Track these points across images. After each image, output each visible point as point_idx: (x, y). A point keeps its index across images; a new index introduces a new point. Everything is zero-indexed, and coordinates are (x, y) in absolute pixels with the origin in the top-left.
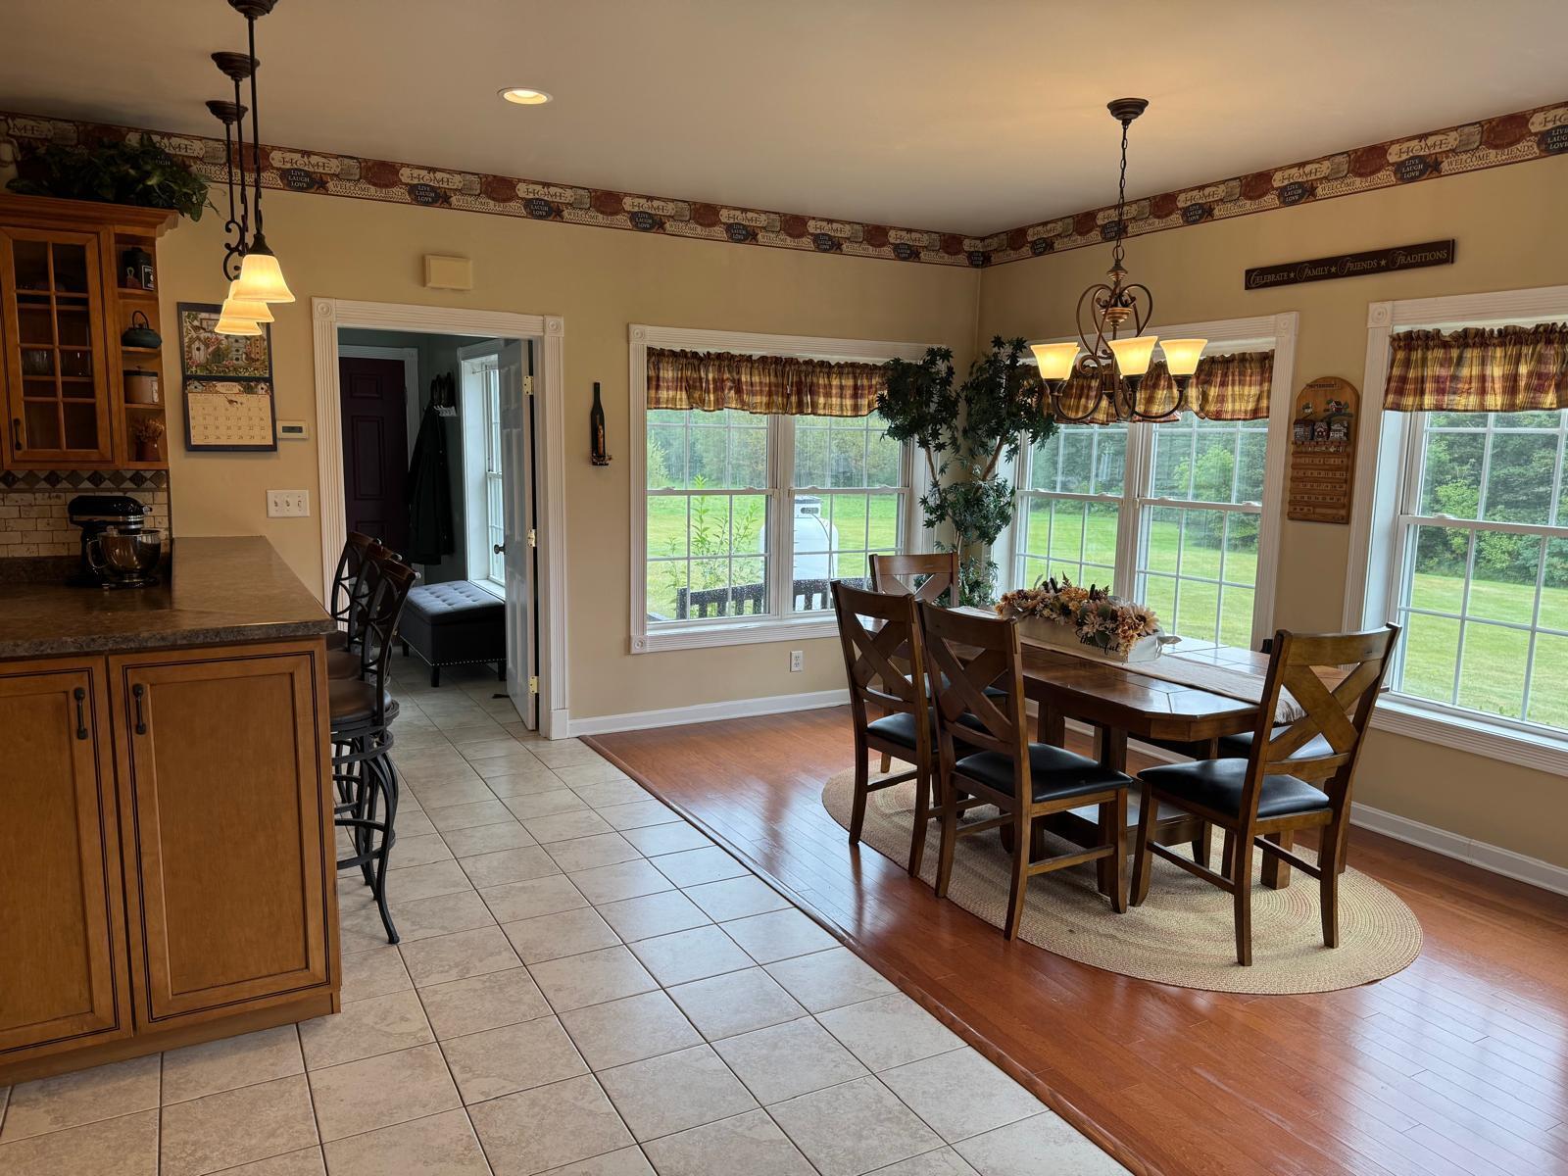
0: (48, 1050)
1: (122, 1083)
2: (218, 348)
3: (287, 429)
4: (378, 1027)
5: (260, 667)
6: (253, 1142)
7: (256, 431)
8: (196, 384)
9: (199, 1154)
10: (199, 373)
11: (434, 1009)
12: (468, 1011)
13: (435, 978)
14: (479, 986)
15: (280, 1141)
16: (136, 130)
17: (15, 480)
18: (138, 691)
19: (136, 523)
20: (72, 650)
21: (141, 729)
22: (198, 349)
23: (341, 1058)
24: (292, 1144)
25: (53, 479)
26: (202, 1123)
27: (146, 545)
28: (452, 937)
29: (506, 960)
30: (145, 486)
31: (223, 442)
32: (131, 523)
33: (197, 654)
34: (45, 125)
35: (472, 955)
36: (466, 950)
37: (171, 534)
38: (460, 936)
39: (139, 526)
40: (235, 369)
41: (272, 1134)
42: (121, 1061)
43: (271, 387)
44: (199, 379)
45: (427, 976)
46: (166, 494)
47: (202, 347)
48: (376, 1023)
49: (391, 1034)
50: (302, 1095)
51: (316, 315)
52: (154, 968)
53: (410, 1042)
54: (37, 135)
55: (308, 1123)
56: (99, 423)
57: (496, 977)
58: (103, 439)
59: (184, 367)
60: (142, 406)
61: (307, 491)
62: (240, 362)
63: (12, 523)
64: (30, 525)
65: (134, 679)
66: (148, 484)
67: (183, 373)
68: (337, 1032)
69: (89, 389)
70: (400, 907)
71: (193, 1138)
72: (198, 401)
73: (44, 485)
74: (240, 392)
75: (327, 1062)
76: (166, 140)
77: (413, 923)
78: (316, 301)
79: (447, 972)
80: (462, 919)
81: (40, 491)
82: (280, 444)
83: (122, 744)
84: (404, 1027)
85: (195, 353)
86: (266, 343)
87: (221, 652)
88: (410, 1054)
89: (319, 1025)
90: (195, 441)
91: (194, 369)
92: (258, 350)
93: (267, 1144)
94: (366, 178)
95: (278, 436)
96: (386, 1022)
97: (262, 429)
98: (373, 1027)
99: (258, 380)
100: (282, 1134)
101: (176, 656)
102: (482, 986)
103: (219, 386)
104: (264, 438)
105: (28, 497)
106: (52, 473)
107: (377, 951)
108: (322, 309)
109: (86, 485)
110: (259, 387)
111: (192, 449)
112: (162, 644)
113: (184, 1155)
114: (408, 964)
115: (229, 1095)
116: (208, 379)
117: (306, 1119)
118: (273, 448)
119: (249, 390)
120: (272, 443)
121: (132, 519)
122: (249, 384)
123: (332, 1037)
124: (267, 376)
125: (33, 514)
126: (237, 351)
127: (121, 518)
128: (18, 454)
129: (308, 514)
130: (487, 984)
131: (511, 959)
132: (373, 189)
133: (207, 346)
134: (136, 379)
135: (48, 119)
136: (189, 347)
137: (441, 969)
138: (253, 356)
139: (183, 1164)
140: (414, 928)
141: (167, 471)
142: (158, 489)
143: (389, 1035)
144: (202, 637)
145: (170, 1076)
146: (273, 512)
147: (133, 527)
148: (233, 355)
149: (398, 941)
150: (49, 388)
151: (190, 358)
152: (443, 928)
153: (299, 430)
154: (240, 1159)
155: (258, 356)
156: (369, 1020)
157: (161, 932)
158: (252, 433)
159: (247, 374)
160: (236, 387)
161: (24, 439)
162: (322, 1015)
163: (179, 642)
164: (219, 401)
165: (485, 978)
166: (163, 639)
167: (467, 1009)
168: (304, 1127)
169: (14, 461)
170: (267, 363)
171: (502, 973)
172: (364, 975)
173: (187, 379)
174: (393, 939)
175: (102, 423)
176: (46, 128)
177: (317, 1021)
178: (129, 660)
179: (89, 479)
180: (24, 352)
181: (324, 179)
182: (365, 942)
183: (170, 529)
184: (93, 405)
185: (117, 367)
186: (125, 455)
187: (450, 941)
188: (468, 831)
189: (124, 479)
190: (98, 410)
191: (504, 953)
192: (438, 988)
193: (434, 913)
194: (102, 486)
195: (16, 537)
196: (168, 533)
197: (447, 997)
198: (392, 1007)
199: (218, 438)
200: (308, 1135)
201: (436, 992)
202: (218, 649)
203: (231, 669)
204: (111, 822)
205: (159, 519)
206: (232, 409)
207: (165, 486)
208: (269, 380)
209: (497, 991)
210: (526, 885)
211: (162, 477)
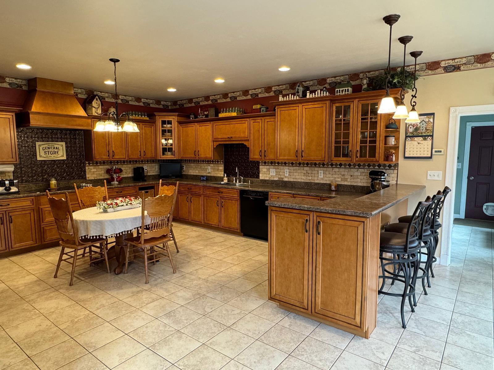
0: (294, 307)
1: (307, 325)
2: (417, 127)
3: (436, 152)
4: (374, 350)
5: (349, 223)
6: (315, 359)
7: (426, 152)
8: (409, 138)
9: (303, 353)
10: (410, 135)
11: (395, 356)
12: (405, 364)
13: (406, 347)
14: (417, 358)
15: (321, 364)
16: (400, 67)
17: (361, 165)
18: (319, 222)
19: (383, 179)
20: (306, 209)
21: (319, 234)
22: (411, 128)
23: (355, 352)
24: (322, 366)
25: (369, 166)
26: (311, 346)
27: (385, 185)
28: (424, 337)
29: (437, 357)
30: (391, 168)
31: (415, 156)
32: (382, 179)
33: (334, 216)
34: (377, 72)
35: (425, 347)
36: (425, 344)
37: (397, 182)
38: (428, 338)
39: (384, 180)
40: (421, 133)
41: (321, 360)
42: (312, 319)
43: (432, 138)
44: (410, 137)
45: (403, 345)
46: (397, 171)
47: (412, 127)
48: (374, 349)
49: (375, 355)
50: (337, 356)
51: (451, 112)
52: (317, 299)
53: (378, 361)
54: (375, 75)
55: (331, 364)
56: (376, 151)
57: (426, 359)
58: (377, 155)
59: (406, 133)
60: (389, 146)
61: (441, 172)
62: (423, 131)
63: (358, 177)
64: (362, 177)
65: (318, 220)
66: (392, 168)
67: (406, 135)
68: (362, 344)
69: (375, 142)
70: (417, 318)
71: (306, 348)
72: (409, 143)
73: (367, 167)
74: (422, 140)
75: (351, 351)
76: (408, 68)
77: (416, 326)
78: (451, 108)
79: (411, 347)
80: (434, 333)
81: (366, 169)
82: (433, 157)
83: (315, 236)
84: (381, 356)
85: (410, 129)
86: (432, 124)
87: (340, 217)
88: (374, 364)
89: (360, 339)
90: (406, 156)
91: (409, 134)
92: (429, 126)
93: (317, 362)
94: (476, 62)
95: (433, 154)
96: (377, 350)
97: (428, 151)
98: (372, 349)
99: (428, 136)
100: (322, 362)
101: (328, 215)
102: (418, 359)
103: (416, 138)
104: (428, 154)
105: (363, 170)
106: (369, 164)
107: (397, 327)
108: (454, 110)
109: (377, 167)
110: (428, 138)
111: (406, 158)
112: (325, 211)
113: (300, 351)
114: (402, 337)
115: (322, 343)
116: (413, 136)
117: (331, 362)
118: (431, 158)
119: (425, 139)
120: (430, 156)
121: (382, 177)
122: (425, 137)
123: (359, 345)
124: (432, 134)
125: (364, 175)
126: (423, 127)
127: (379, 177)
128: (357, 159)
129: (441, 179)
130: (421, 360)
131: (439, 357)
132: (479, 65)
133: (413, 127)
134: (388, 138)
135: (378, 70)
136: (408, 127)
137: (411, 345)
138: (427, 128)
139: (298, 353)
140: (415, 327)
141: (398, 164)
142: (395, 169)
143: (374, 354)
144: (335, 211)
145: (317, 330)
146: (429, 178)
147: (382, 180)
148: (421, 129)
149: (406, 328)
150: (366, 142)
151: (408, 131)
152: (424, 332)
153: (441, 151)
154: (309, 361)
155: (429, 129)
156: (373, 347)
157: (319, 290)
158: (424, 153)
159: (425, 134)
160: (421, 138)
161: (358, 155)
162: (363, 337)
163: (329, 212)
164: (415, 143)
165: (421, 357)
166: (326, 210)
167: (405, 363)
168: (329, 364)
169: (356, 161)
170: (432, 131)
171: (430, 359)
172: (385, 332)
173: (406, 137)
174: (404, 327)
175: (377, 151)
176: (377, 73)
177: (360, 337)
178: (318, 214)
179: (377, 166)
180: (362, 133)
181: (460, 66)
182: (395, 323)
183: (397, 181)
184: (376, 146)
185: (383, 134)
186: (383, 159)
187: (423, 338)
188: (467, 304)
189: (386, 166)
190: (377, 147)
191: (438, 353)
192: (403, 350)
193: (426, 326)
194: (381, 168)
195: (359, 180)
196: (396, 182)
197: (403, 355)
198: (383, 347)
199: (420, 154)
200: (327, 367)
201: (401, 351)
202: (339, 216)
203: (341, 222)
204: (311, 256)
205: (394, 178)
206: (419, 145)
207: (397, 168)
208: (432, 136)
209: (422, 364)
210: (471, 334)
211: (396, 165)
